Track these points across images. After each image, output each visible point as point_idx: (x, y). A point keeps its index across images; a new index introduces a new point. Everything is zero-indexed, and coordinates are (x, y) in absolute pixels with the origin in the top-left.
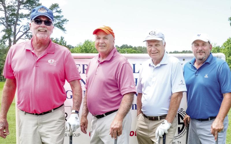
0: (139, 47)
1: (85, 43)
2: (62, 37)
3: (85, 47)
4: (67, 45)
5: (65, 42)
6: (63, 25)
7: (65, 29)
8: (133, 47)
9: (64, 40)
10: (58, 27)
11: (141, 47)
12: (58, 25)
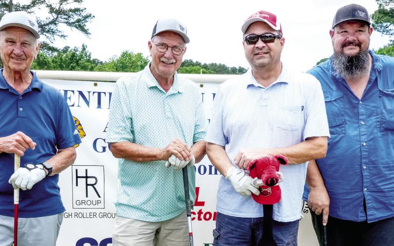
1: (123, 56)
2: (83, 46)
3: (121, 63)
4: (91, 59)
5: (88, 54)
6: (86, 24)
7: (89, 31)
8: (202, 64)
9: (86, 50)
10: (77, 28)
12: (77, 24)
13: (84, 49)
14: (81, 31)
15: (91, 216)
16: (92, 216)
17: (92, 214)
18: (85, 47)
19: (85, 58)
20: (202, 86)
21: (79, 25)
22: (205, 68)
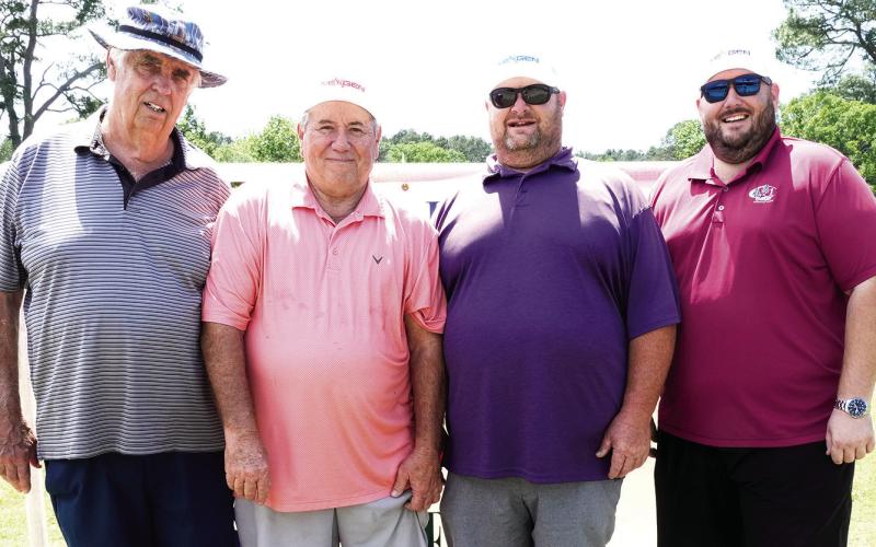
0: (457, 138)
3: (268, 138)
4: (207, 132)
5: (199, 123)
8: (436, 138)
9: (195, 115)
11: (463, 137)
13: (190, 112)
18: (193, 109)
19: (194, 131)
20: (405, 188)
22: (442, 146)
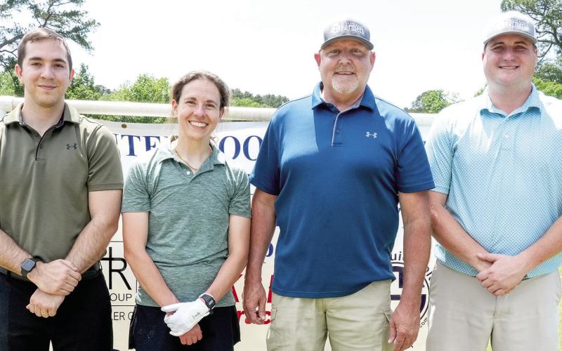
0: (269, 96)
1: (139, 81)
2: (83, 67)
3: (136, 91)
4: (94, 85)
5: (90, 78)
6: (87, 34)
7: (91, 45)
8: (254, 95)
9: (87, 72)
10: (74, 40)
11: (274, 95)
12: (74, 34)
13: (84, 71)
14: (80, 45)
15: (116, 318)
16: (118, 318)
17: (118, 314)
18: (86, 68)
19: (85, 84)
21: (78, 36)
22: (258, 102)
